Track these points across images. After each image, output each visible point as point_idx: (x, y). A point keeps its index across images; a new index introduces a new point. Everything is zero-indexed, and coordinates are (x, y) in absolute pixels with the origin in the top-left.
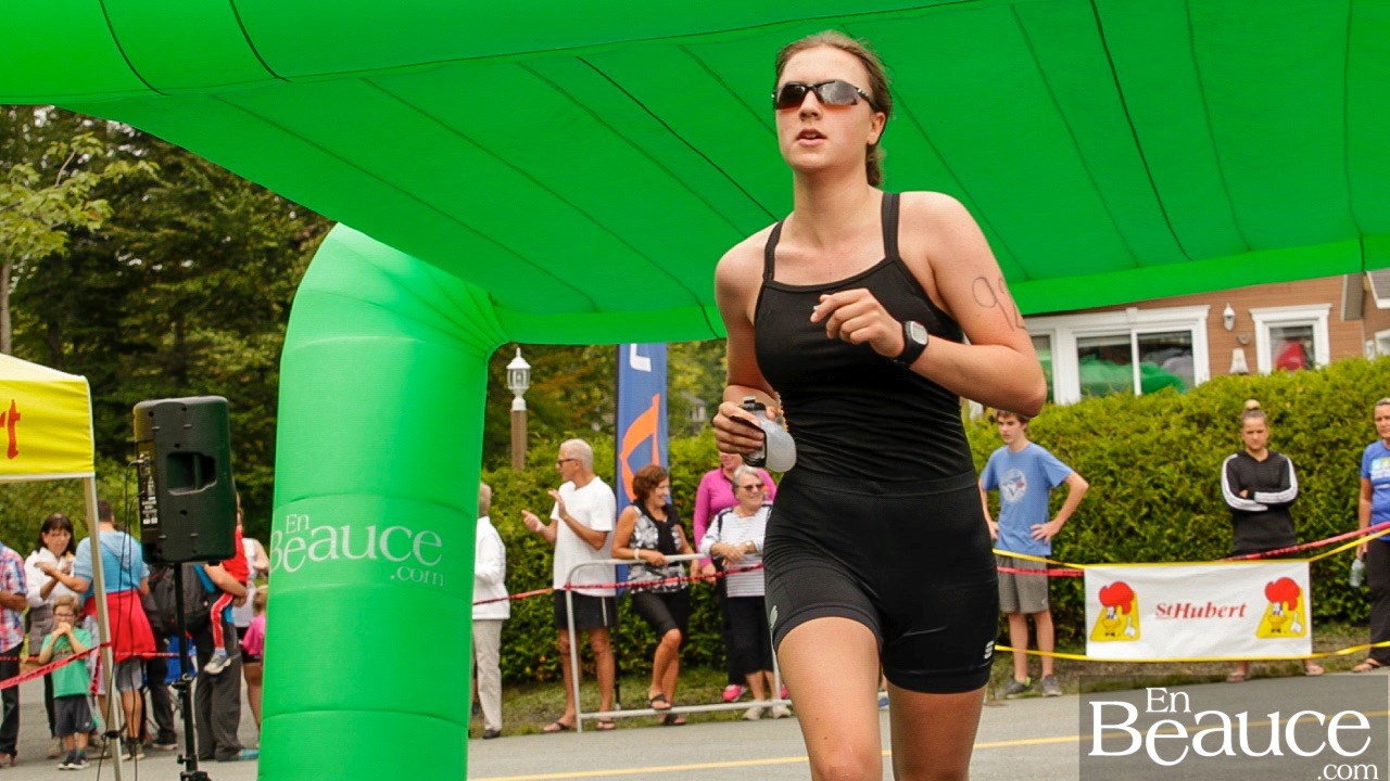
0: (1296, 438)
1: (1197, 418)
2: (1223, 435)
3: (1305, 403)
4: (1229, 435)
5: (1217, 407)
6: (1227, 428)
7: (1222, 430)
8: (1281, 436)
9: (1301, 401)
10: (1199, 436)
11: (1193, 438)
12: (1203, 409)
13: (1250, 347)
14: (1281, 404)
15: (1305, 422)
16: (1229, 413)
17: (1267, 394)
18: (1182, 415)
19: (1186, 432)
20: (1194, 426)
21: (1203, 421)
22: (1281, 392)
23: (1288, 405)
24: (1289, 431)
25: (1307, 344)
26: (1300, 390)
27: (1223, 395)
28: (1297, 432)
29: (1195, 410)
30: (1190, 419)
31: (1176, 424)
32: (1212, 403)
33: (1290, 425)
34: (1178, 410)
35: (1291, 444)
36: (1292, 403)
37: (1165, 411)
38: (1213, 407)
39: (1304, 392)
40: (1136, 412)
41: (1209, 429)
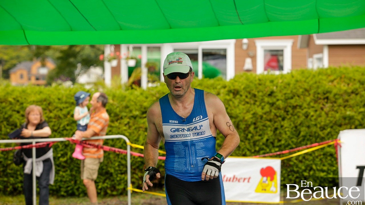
0: (278, 103)
1: (233, 91)
2: (244, 100)
3: (282, 87)
4: (247, 100)
5: (243, 87)
6: (247, 97)
7: (244, 97)
8: (271, 101)
9: (281, 87)
10: (233, 100)
11: (231, 100)
12: (237, 87)
13: (254, 58)
14: (271, 87)
15: (282, 96)
16: (248, 90)
17: (265, 82)
18: (226, 89)
19: (228, 97)
20: (231, 95)
21: (236, 92)
22: (272, 82)
23: (275, 88)
24: (274, 100)
25: (280, 58)
26: (280, 81)
27: (245, 82)
28: (278, 100)
29: (232, 88)
30: (230, 91)
31: (223, 93)
32: (240, 84)
33: (275, 97)
34: (225, 87)
35: (275, 106)
36: (277, 87)
37: (219, 87)
38: (240, 87)
39: (282, 82)
40: (205, 87)
41: (238, 96)
